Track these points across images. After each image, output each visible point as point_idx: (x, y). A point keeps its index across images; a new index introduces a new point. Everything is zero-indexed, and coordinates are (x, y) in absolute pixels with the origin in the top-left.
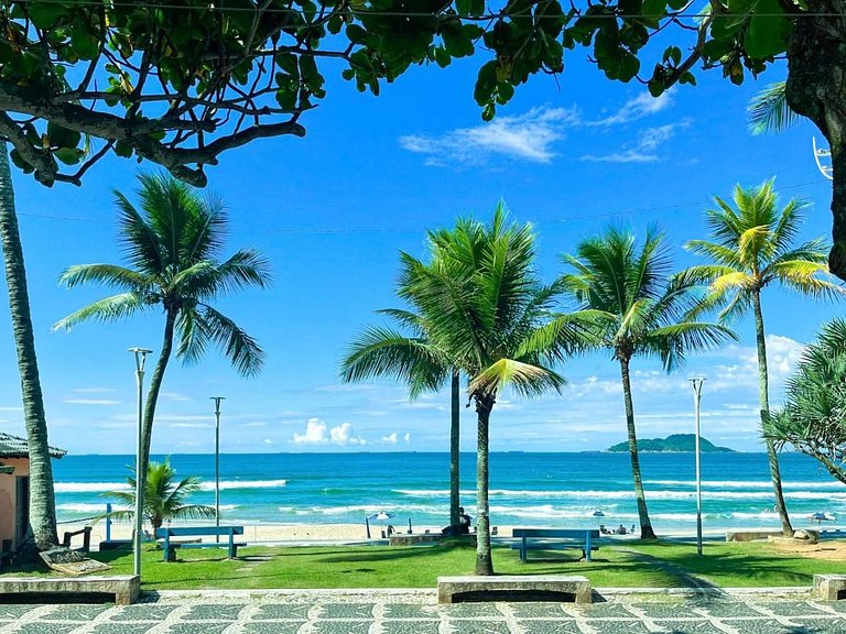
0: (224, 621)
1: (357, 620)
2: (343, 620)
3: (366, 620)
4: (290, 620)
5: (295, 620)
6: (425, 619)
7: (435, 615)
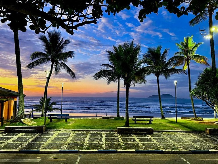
0: (67, 137)
1: (99, 137)
2: (95, 137)
3: (101, 137)
4: (83, 137)
5: (84, 137)
6: (115, 137)
7: (117, 136)
